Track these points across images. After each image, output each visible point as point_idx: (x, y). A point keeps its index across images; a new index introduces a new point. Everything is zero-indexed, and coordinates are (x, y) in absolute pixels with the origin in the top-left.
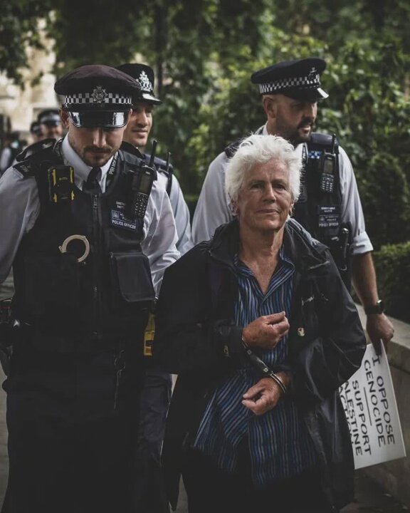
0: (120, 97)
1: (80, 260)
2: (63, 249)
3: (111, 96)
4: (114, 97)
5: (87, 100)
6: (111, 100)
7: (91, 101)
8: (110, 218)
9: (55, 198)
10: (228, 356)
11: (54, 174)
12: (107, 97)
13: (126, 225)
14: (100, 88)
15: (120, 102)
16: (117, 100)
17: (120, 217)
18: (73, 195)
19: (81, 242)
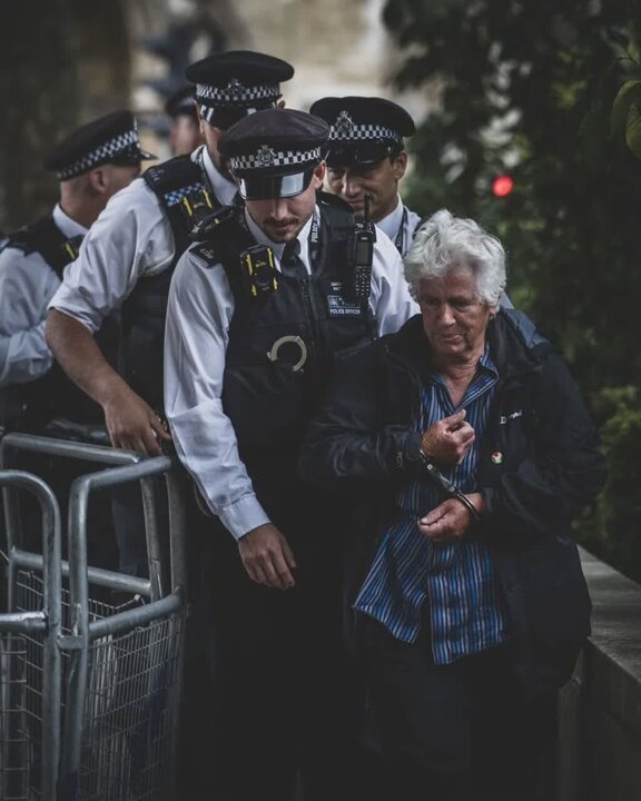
0: (295, 154)
1: (296, 368)
2: (272, 355)
3: (281, 155)
4: (286, 156)
5: (252, 164)
6: (281, 161)
7: (257, 164)
8: (327, 307)
9: (254, 290)
10: (401, 466)
11: (249, 260)
12: (277, 157)
13: (348, 311)
14: (265, 147)
15: (295, 160)
16: (291, 159)
17: (340, 303)
18: (275, 283)
19: (295, 344)
